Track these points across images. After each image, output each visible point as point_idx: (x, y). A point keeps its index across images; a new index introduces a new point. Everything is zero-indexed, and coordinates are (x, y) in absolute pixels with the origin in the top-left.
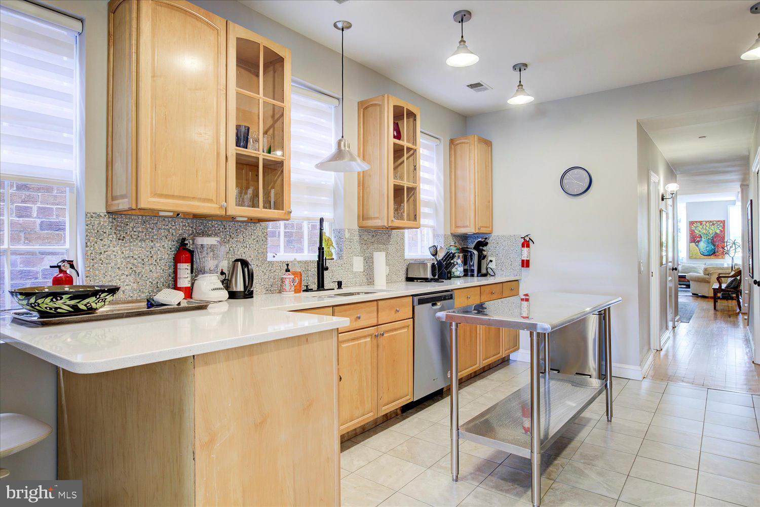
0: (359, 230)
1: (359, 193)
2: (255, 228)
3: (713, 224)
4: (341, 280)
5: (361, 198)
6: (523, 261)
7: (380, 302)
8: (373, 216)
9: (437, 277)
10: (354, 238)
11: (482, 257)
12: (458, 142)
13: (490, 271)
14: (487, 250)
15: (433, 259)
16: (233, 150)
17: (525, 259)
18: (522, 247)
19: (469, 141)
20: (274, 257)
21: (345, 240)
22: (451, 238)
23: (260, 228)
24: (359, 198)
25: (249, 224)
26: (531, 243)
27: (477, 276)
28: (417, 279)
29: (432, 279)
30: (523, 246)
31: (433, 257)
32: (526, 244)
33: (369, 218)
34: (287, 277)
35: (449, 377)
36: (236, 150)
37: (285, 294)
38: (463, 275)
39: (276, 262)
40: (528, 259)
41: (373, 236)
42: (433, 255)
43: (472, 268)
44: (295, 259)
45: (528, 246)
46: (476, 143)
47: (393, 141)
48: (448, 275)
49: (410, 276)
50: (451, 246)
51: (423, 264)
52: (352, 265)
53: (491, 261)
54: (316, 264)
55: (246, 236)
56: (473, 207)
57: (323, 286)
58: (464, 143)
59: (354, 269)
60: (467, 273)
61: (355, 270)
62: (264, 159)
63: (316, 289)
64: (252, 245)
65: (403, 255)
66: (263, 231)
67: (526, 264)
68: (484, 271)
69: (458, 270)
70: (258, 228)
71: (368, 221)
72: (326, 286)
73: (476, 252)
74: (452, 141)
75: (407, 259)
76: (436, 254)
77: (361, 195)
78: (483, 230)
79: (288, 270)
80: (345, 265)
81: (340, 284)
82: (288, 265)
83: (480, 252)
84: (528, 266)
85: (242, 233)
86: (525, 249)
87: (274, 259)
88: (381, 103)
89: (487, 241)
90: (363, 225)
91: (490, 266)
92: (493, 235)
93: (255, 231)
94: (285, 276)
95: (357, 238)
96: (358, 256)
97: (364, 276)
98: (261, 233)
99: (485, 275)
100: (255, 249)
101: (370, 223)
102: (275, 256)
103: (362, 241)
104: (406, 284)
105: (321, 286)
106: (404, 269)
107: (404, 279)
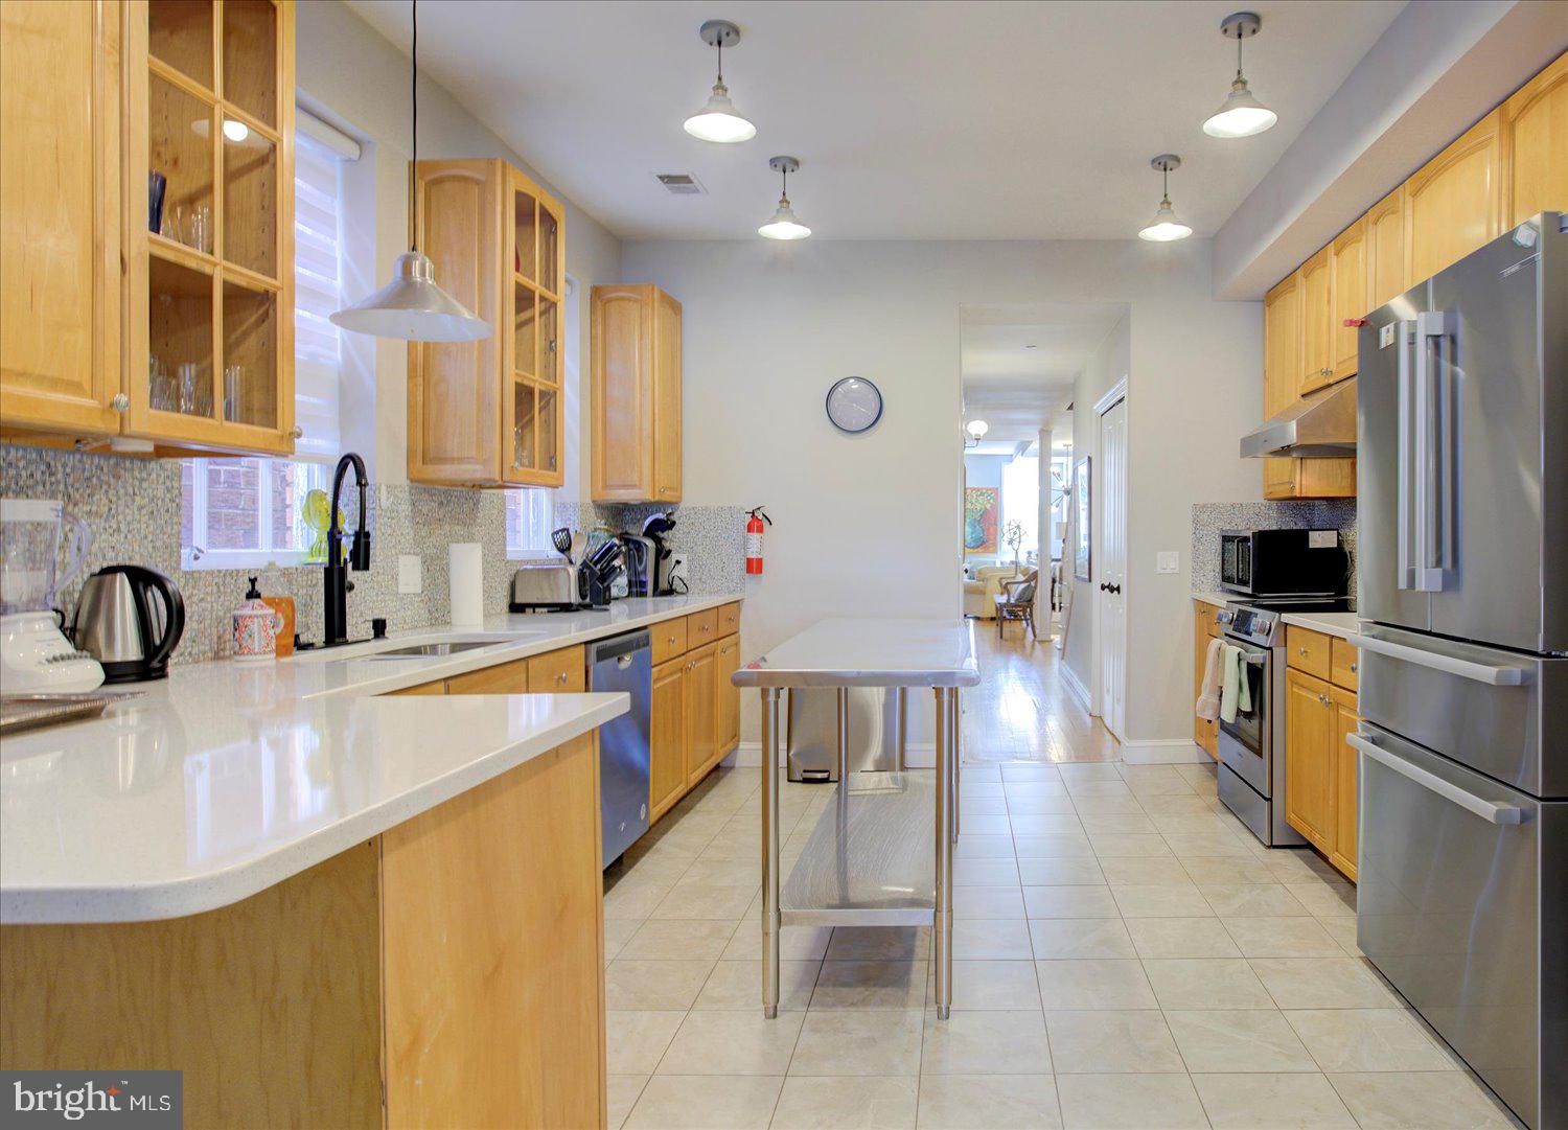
0: (411, 488)
1: (411, 395)
2: (144, 475)
3: (982, 494)
4: (383, 617)
5: (420, 411)
6: (749, 561)
7: (532, 663)
8: (456, 455)
9: (588, 600)
10: (400, 508)
11: (662, 553)
12: (613, 295)
13: (677, 582)
14: (671, 539)
15: (560, 560)
16: (142, 242)
17: (754, 556)
18: (749, 531)
19: (639, 297)
20: (196, 558)
21: (379, 512)
22: (592, 511)
23: (158, 475)
24: (410, 406)
25: (128, 463)
26: (765, 523)
27: (654, 595)
28: (534, 606)
29: (580, 605)
30: (750, 529)
31: (561, 556)
32: (757, 523)
33: (441, 460)
34: (255, 612)
35: (643, 817)
36: (151, 241)
37: (248, 662)
38: (626, 594)
39: (208, 572)
40: (760, 556)
41: (442, 503)
42: (562, 550)
43: (643, 578)
44: (271, 564)
45: (760, 530)
46: (656, 305)
47: (512, 276)
48: (605, 593)
49: (518, 600)
50: (595, 529)
51: (547, 573)
52: (395, 578)
53: (678, 562)
54: (321, 576)
55: (119, 499)
56: (648, 443)
57: (343, 633)
58: (629, 300)
59: (401, 583)
60: (637, 588)
61: (402, 589)
62: (225, 283)
63: (322, 644)
64: (136, 526)
65: (504, 551)
66: (168, 483)
67: (754, 566)
68: (664, 585)
69: (619, 585)
70: (154, 476)
71: (442, 467)
72: (350, 634)
73: (650, 543)
74: (597, 293)
75: (512, 561)
76: (569, 548)
77: (420, 398)
78: (667, 497)
79: (253, 594)
80: (380, 578)
81: (379, 628)
82: (253, 581)
83: (658, 541)
84: (759, 570)
85: (105, 487)
86: (755, 536)
87: (196, 566)
88: (482, 178)
89: (673, 518)
90: (426, 477)
91: (676, 573)
92: (682, 506)
93: (145, 485)
94: (247, 611)
95: (405, 508)
96: (409, 553)
97: (422, 605)
98: (161, 488)
99: (670, 592)
100: (146, 537)
101: (448, 471)
102: (200, 555)
103: (419, 518)
104: (510, 620)
105: (336, 633)
106: (506, 585)
107: (506, 608)
